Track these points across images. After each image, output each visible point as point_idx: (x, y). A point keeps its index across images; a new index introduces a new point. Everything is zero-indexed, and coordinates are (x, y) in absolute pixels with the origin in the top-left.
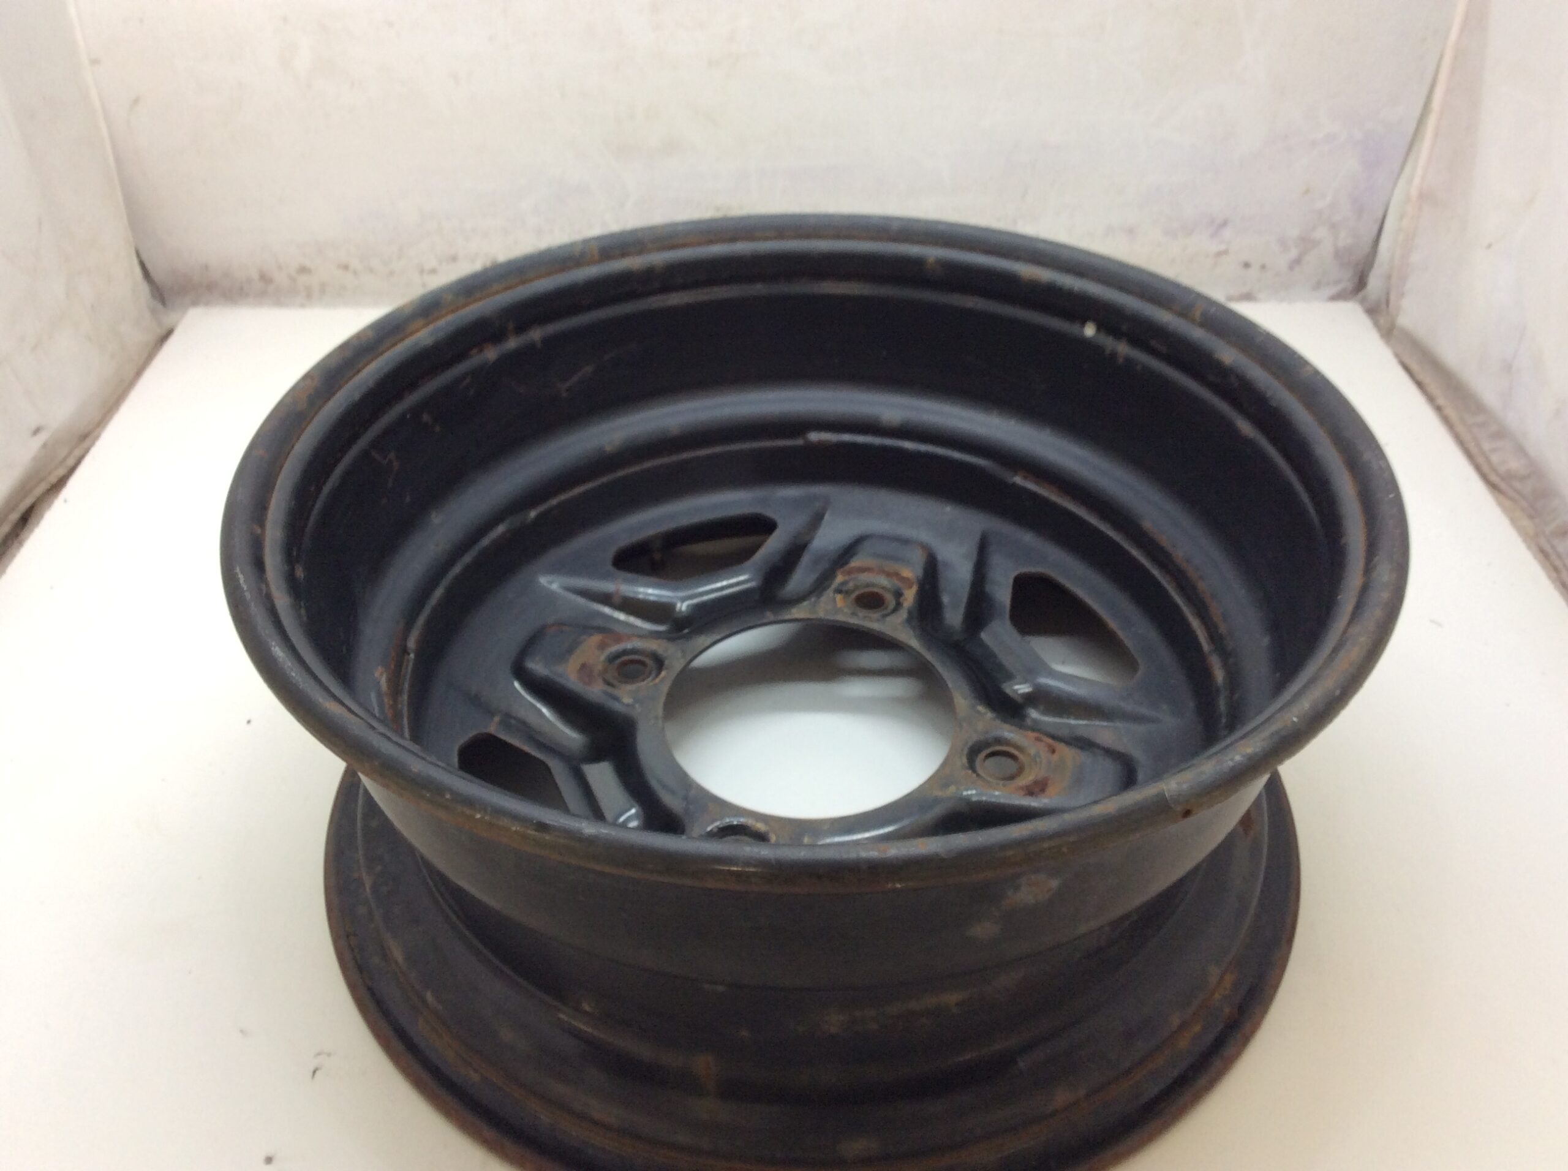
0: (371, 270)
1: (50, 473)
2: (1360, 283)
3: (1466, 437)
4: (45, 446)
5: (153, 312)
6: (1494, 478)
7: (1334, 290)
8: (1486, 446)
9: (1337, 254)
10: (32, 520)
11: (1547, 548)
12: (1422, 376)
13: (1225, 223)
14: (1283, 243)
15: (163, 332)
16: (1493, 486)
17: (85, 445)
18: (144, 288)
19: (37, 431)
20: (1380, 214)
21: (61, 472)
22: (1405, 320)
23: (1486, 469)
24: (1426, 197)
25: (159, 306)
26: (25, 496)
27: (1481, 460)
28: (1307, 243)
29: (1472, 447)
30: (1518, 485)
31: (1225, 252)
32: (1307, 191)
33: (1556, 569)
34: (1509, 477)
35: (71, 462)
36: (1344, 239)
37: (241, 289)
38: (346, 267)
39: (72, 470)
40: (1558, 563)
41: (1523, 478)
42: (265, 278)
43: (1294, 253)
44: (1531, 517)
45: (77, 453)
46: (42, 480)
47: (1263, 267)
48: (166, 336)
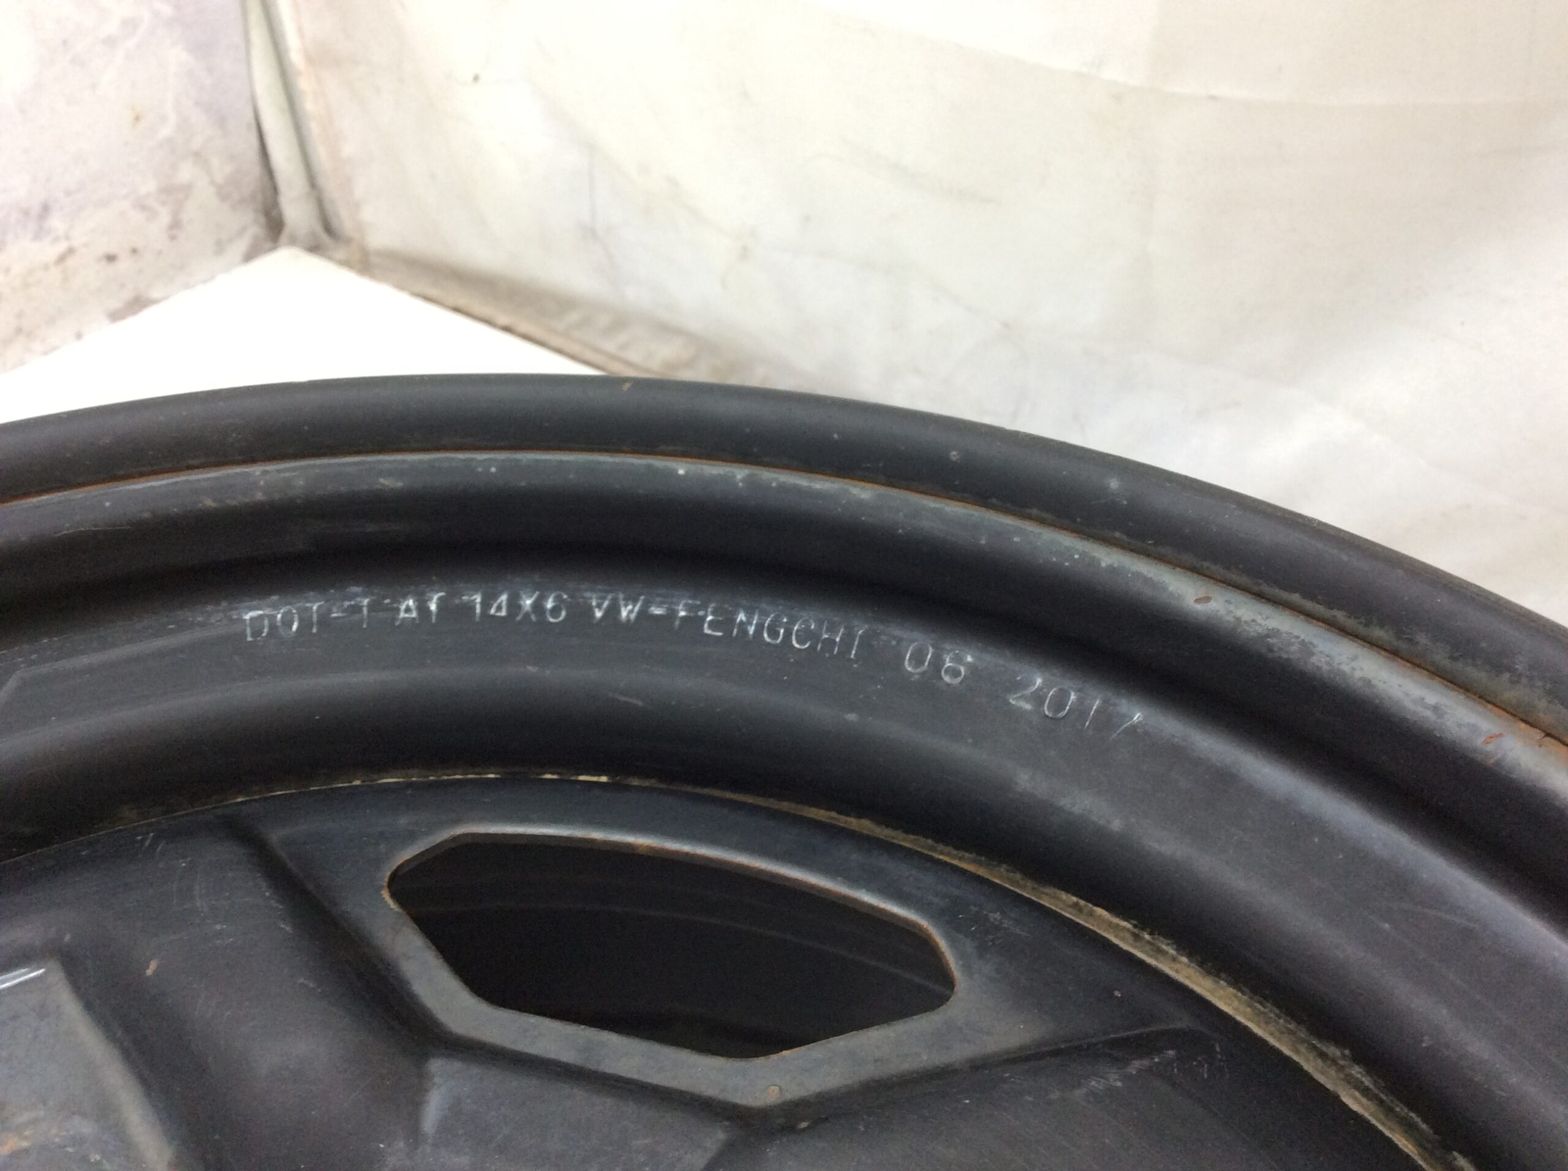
2: (275, 221)
7: (242, 245)
8: (610, 346)
9: (223, 194)
13: (46, 210)
14: (143, 207)
22: (380, 240)
28: (174, 194)
31: (71, 251)
32: (137, 119)
36: (222, 170)
43: (165, 217)
47: (135, 251)
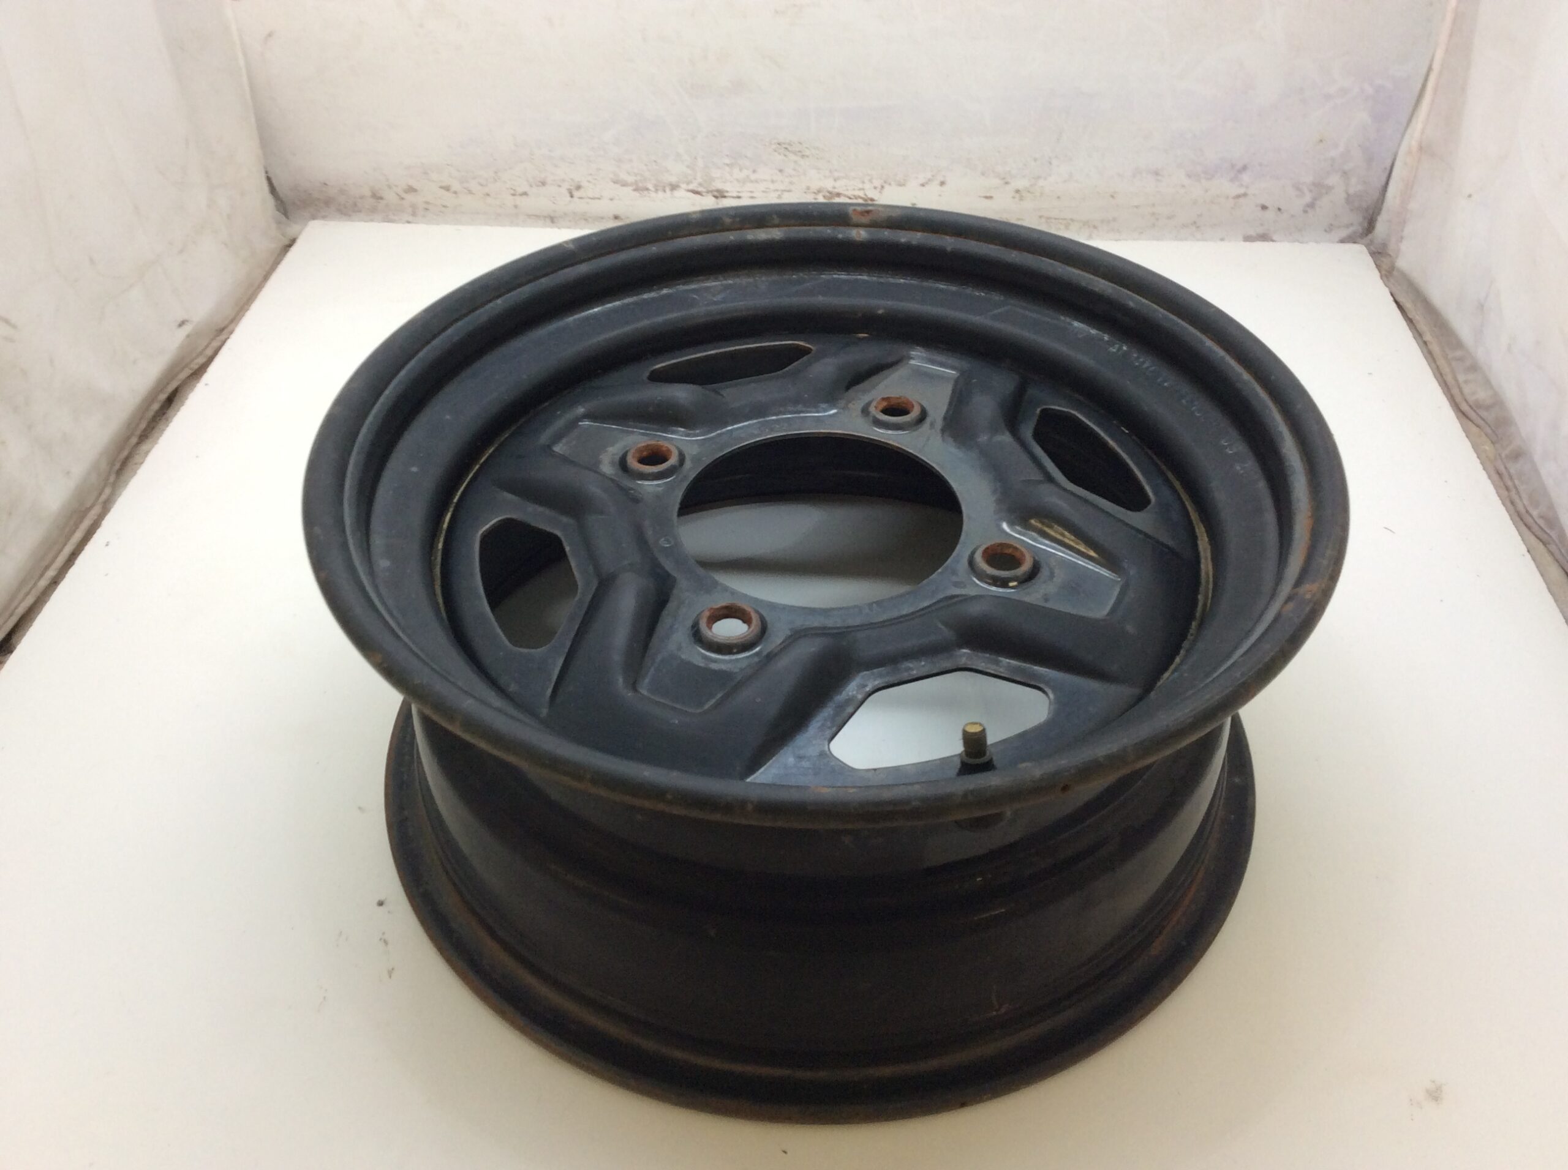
0: (470, 192)
1: (192, 360)
2: (1370, 226)
3: (1446, 370)
4: (188, 336)
5: (279, 223)
6: (1465, 407)
7: (1344, 233)
8: (1461, 378)
9: (1349, 199)
10: (176, 399)
11: (1502, 469)
13: (1244, 168)
14: (1297, 188)
15: (287, 242)
16: (1461, 413)
17: (222, 337)
18: (270, 201)
19: (182, 324)
20: (1388, 165)
21: (201, 360)
22: (1402, 263)
23: (1459, 399)
24: (1424, 149)
25: (284, 218)
26: (173, 378)
27: (1455, 391)
28: (1320, 188)
29: (1449, 379)
30: (1484, 414)
31: (1245, 195)
32: (1320, 141)
33: (1507, 488)
34: (1477, 406)
35: (209, 352)
36: (1355, 187)
37: (355, 205)
38: (447, 188)
39: (211, 359)
40: (1509, 483)
41: (1488, 408)
42: (376, 196)
43: (1308, 198)
44: (1492, 444)
45: (215, 344)
46: (186, 366)
47: (1279, 210)
48: (289, 245)
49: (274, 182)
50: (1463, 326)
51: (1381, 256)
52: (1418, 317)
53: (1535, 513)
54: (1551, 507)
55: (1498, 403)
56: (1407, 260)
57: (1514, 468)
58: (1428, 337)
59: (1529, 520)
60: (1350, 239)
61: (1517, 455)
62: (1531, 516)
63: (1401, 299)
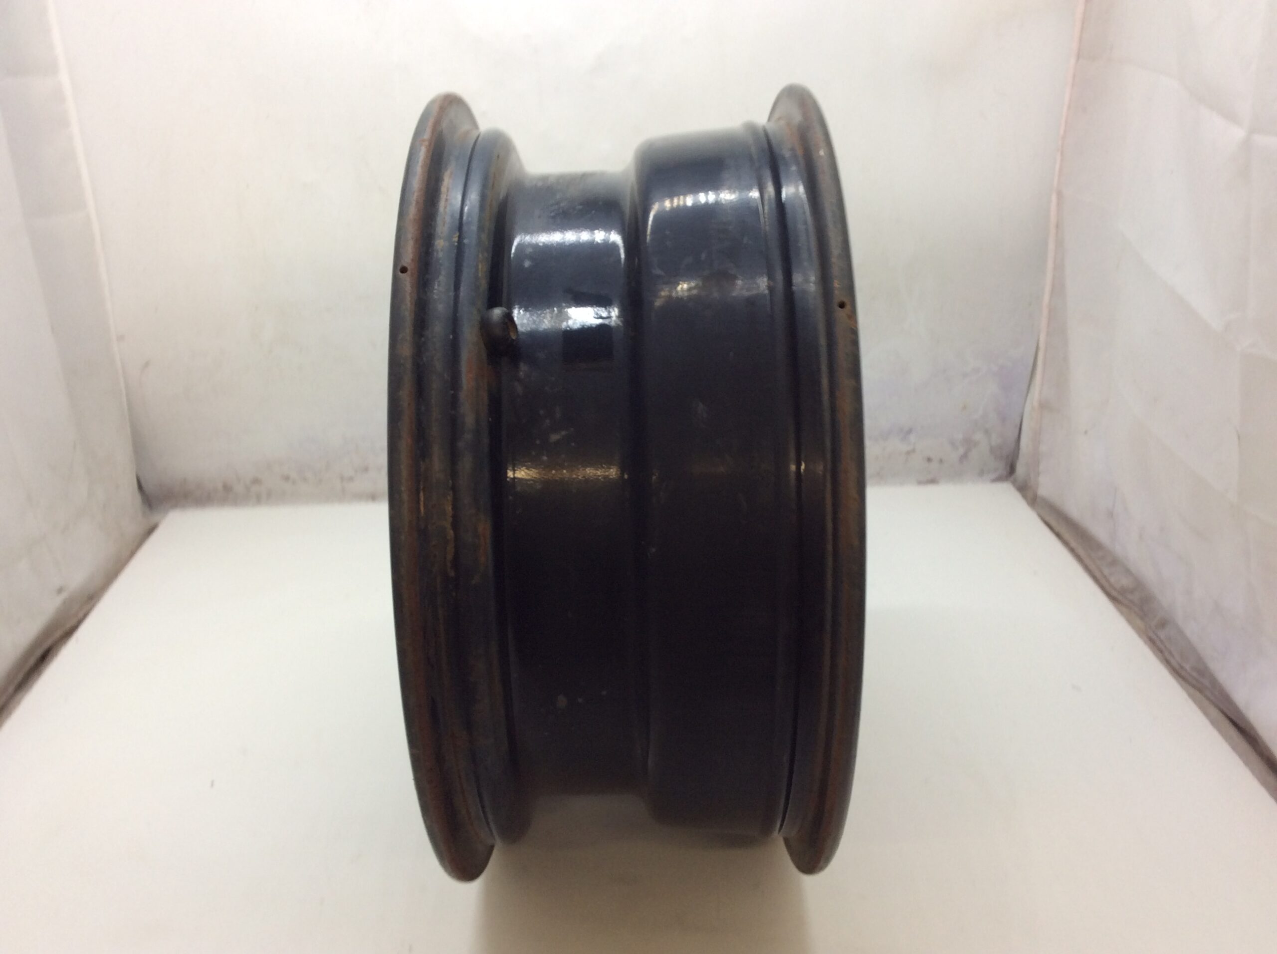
0: (306, 480)
1: (66, 622)
2: (1012, 469)
3: (1092, 567)
4: (64, 603)
5: (143, 514)
6: (1114, 593)
7: (994, 476)
8: (1106, 571)
9: (992, 450)
10: (51, 656)
11: (1154, 637)
12: (1058, 528)
13: (910, 431)
14: (953, 444)
15: (150, 527)
16: (1112, 599)
17: (92, 603)
19: (60, 591)
21: (73, 622)
22: (1042, 492)
23: (1108, 588)
24: (1044, 406)
25: (149, 509)
26: (48, 637)
27: (1103, 582)
28: (969, 444)
29: (1098, 575)
30: (1130, 596)
31: (914, 451)
32: (964, 408)
33: (1161, 651)
34: (1123, 591)
35: (81, 615)
36: (996, 440)
37: (209, 496)
38: (287, 478)
39: (85, 616)
40: (1162, 647)
41: (1132, 591)
42: (227, 488)
43: (961, 451)
44: (1142, 618)
45: (86, 608)
46: (61, 626)
47: (941, 461)
48: (150, 531)
49: (142, 481)
50: (1100, 531)
51: (1026, 490)
52: (1063, 531)
53: (1187, 667)
54: (1200, 659)
55: (1139, 585)
56: (1045, 488)
57: (1162, 634)
58: (1073, 544)
59: (1183, 673)
60: (999, 479)
61: (1163, 624)
62: (1186, 670)
63: (1047, 518)
